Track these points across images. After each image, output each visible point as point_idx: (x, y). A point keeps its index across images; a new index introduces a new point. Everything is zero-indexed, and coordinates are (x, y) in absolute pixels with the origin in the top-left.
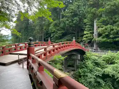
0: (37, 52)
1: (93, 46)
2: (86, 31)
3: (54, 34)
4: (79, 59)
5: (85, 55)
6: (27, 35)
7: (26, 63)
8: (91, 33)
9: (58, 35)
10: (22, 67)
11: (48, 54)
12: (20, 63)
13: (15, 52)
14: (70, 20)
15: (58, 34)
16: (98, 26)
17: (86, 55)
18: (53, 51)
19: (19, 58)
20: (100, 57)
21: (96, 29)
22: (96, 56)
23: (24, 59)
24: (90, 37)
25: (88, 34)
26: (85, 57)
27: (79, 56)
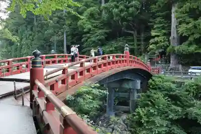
0: (48, 77)
1: (170, 62)
2: (154, 29)
3: (88, 35)
4: (139, 88)
5: (150, 81)
6: (31, 37)
7: (28, 96)
8: (165, 34)
9: (97, 38)
10: (22, 103)
11: (70, 80)
12: (19, 97)
13: (8, 75)
14: (122, 7)
15: (97, 36)
16: (179, 20)
17: (153, 81)
18: (81, 73)
19: (15, 87)
20: (180, 85)
21: (175, 26)
22: (174, 82)
23: (26, 89)
24: (163, 44)
25: (158, 36)
26: (151, 84)
27: (139, 82)
